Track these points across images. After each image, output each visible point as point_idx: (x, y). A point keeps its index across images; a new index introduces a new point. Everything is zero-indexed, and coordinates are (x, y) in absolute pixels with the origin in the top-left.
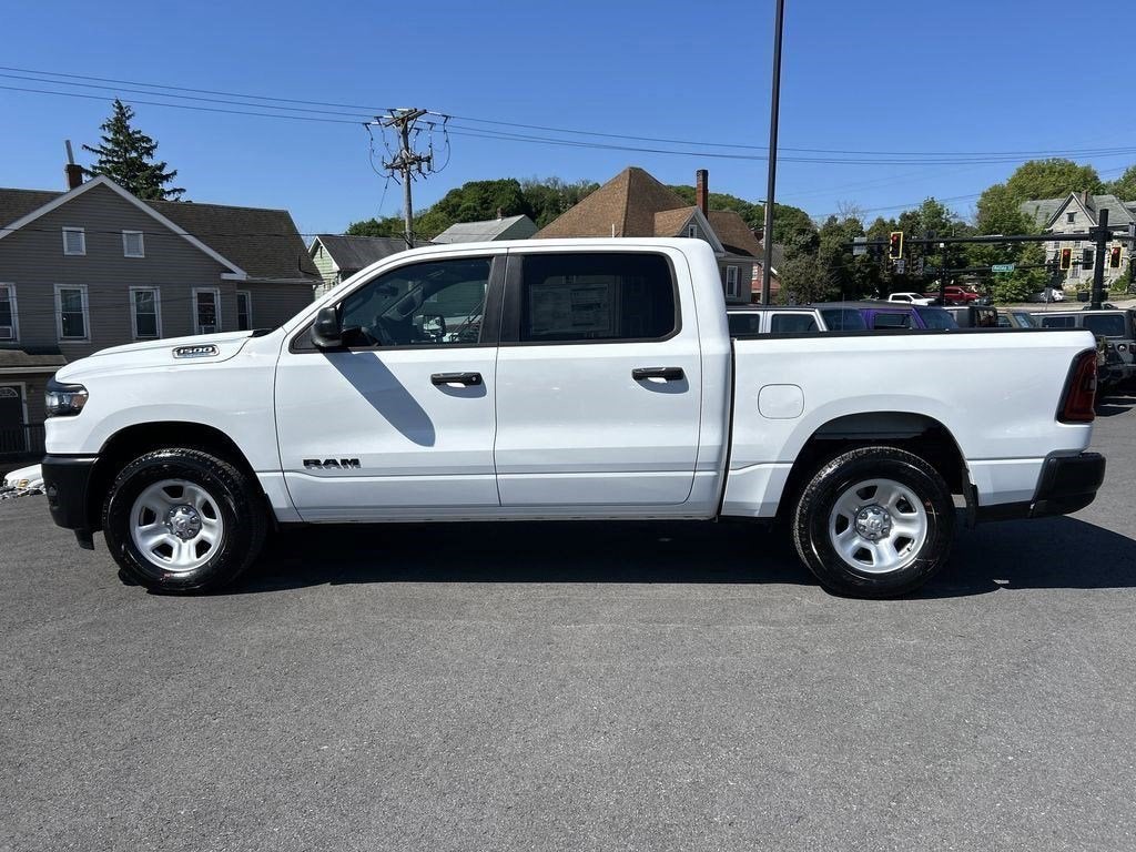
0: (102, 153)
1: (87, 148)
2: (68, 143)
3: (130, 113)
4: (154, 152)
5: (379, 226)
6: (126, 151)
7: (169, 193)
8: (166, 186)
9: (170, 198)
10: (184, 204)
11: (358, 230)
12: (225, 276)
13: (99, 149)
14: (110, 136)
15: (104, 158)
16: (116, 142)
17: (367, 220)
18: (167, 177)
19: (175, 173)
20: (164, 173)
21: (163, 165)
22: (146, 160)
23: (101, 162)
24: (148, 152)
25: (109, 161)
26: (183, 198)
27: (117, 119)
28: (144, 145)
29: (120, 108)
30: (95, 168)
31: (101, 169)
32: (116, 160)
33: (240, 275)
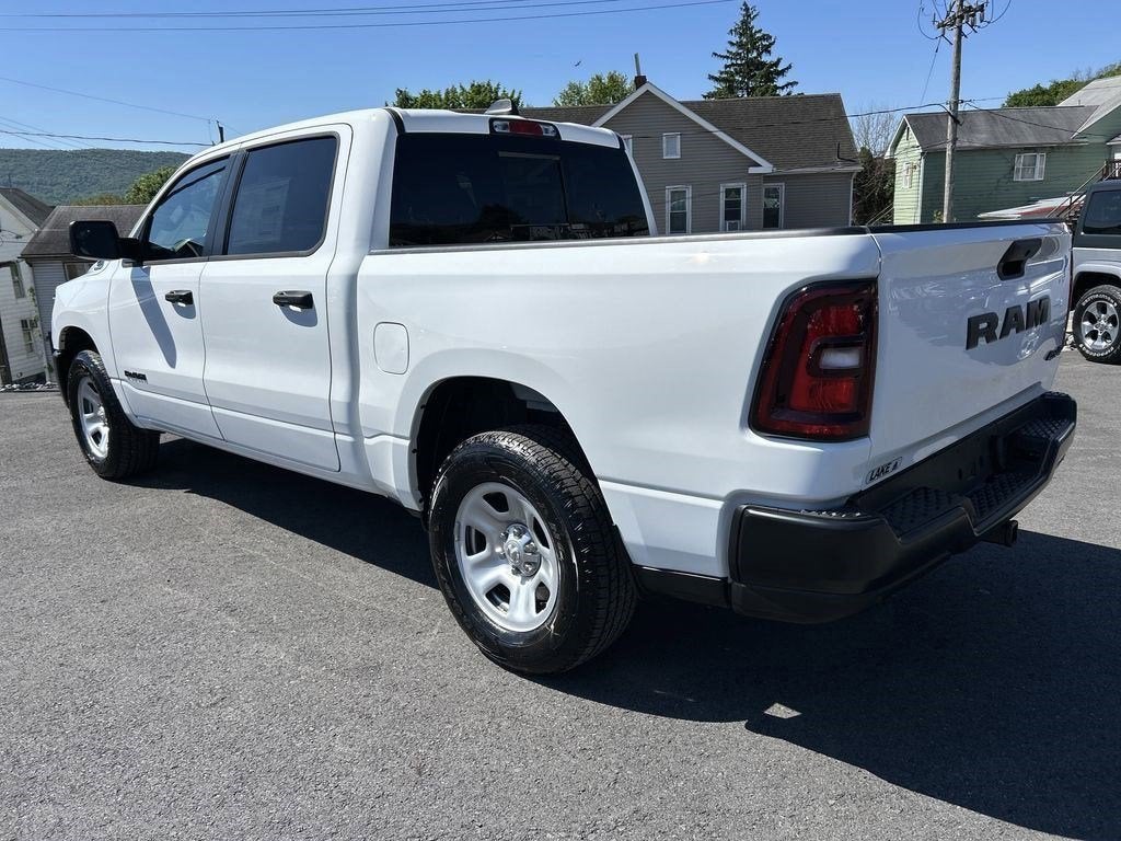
0: (727, 57)
1: (716, 54)
2: (636, 56)
3: (755, 13)
4: (772, 49)
5: (1044, 92)
6: (748, 52)
7: (782, 88)
8: (780, 82)
9: (783, 93)
10: (796, 97)
11: (1017, 101)
12: (752, 170)
13: (726, 54)
14: (735, 39)
15: (729, 62)
16: (740, 45)
17: (1029, 87)
18: (782, 73)
19: (790, 67)
20: (780, 69)
21: (779, 60)
22: (765, 58)
23: (726, 67)
24: (767, 49)
25: (733, 64)
26: (795, 91)
27: (743, 22)
28: (765, 43)
29: (747, 9)
30: (721, 73)
31: (726, 73)
32: (739, 62)
33: (766, 168)
